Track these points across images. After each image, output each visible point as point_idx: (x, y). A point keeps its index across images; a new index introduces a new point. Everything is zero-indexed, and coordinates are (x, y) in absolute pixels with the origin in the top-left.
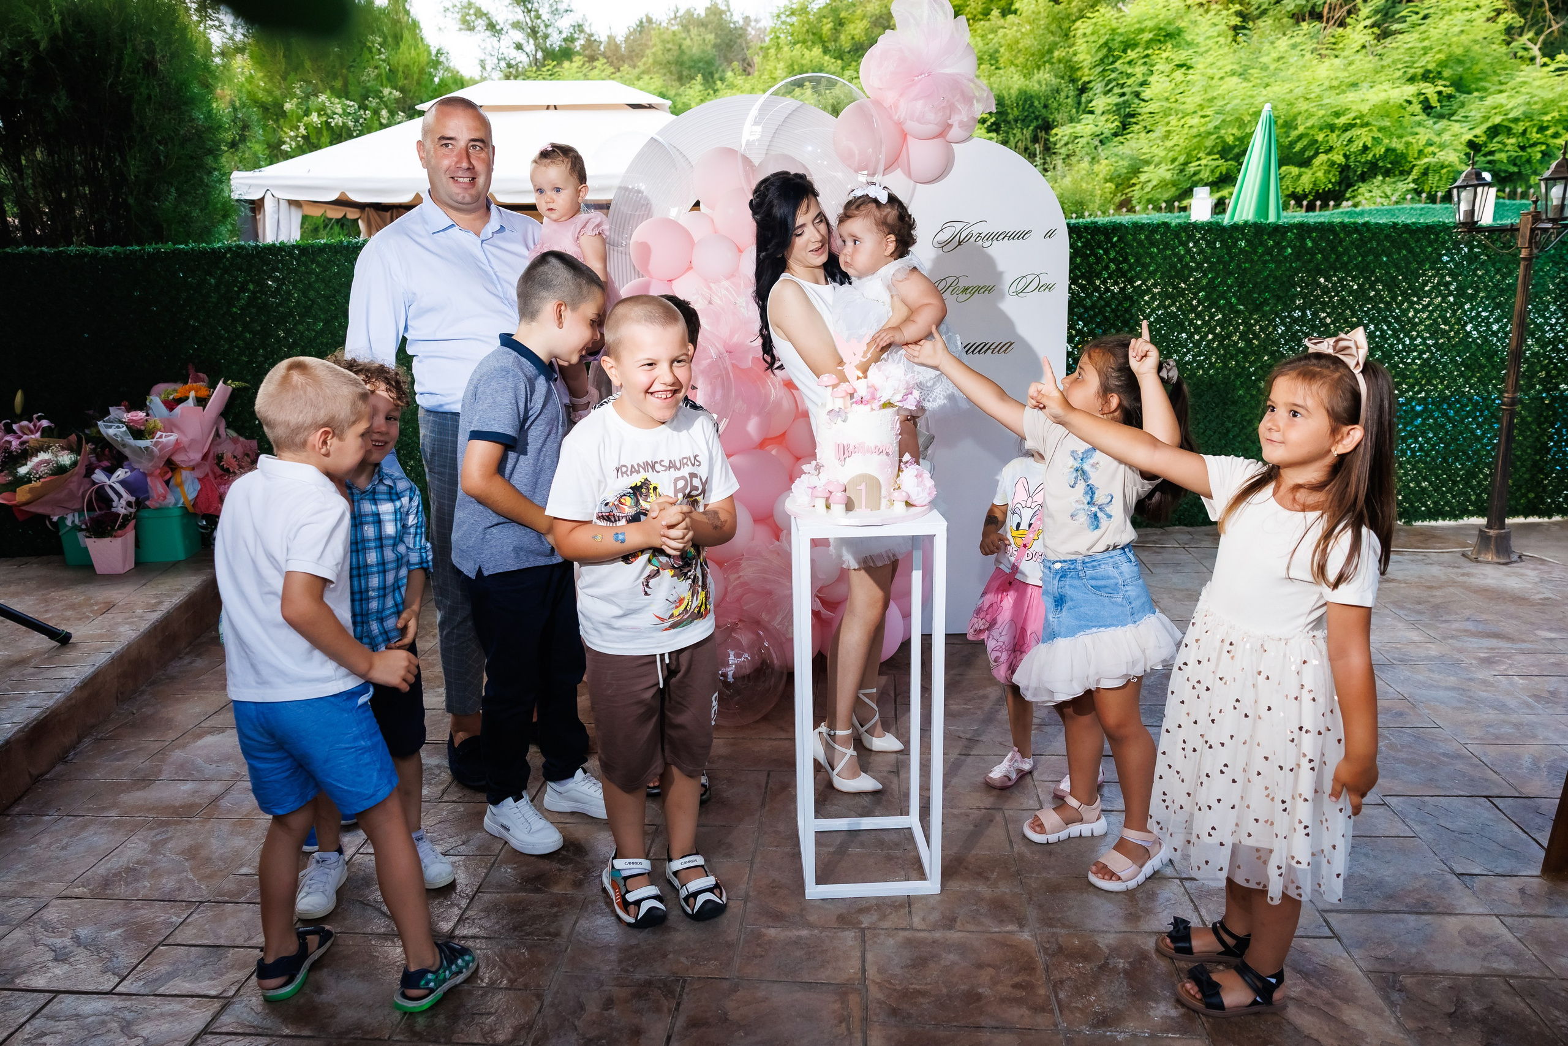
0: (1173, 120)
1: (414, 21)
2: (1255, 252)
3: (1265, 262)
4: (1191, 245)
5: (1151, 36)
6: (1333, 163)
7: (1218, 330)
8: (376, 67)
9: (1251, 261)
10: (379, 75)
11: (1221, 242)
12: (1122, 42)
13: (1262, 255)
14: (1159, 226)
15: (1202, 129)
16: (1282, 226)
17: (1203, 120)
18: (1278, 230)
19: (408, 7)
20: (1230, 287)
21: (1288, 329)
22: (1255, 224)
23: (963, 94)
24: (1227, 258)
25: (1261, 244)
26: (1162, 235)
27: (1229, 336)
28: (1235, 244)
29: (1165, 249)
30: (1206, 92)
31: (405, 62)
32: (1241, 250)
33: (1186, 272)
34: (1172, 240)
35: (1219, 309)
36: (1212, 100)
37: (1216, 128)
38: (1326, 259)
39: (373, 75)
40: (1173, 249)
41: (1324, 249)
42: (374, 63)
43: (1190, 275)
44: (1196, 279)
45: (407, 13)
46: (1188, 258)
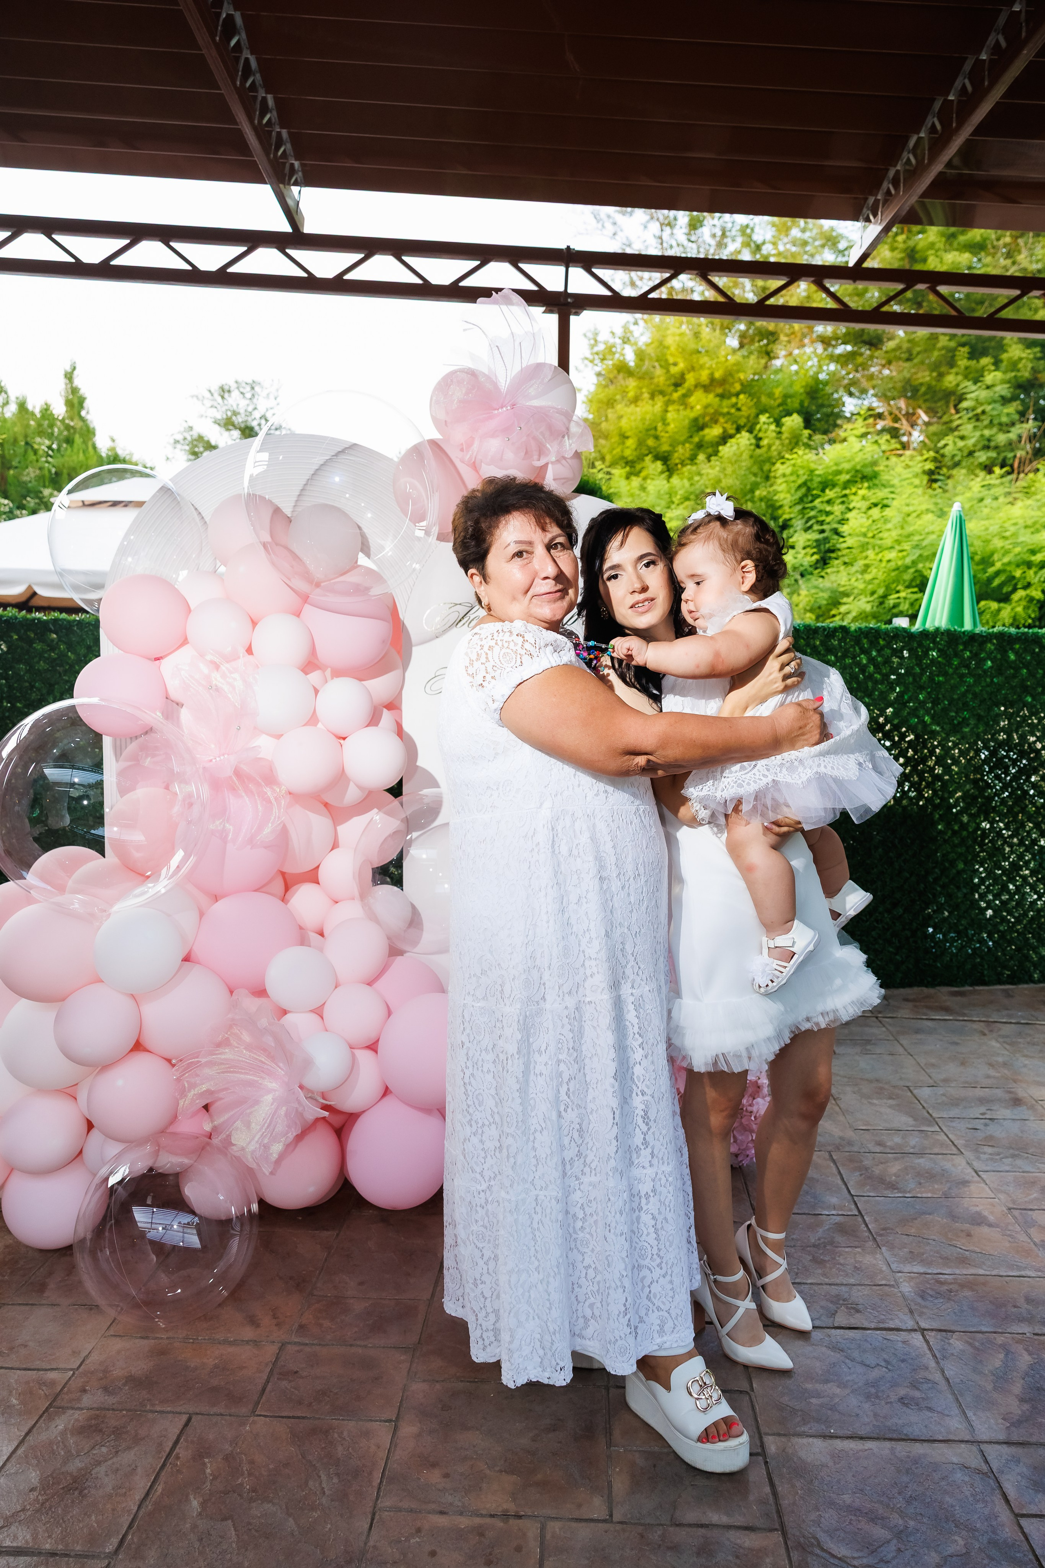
0: (871, 553)
1: (87, 427)
2: (950, 664)
3: (962, 676)
4: (874, 653)
5: (848, 477)
6: (1031, 599)
7: (910, 753)
8: (41, 469)
9: (945, 674)
10: (43, 477)
11: (909, 651)
12: (820, 483)
13: (957, 668)
14: (835, 630)
15: (900, 563)
16: (980, 635)
17: (900, 554)
18: (973, 639)
19: (83, 413)
20: (922, 704)
21: (993, 753)
22: (948, 632)
23: (550, 428)
24: (917, 670)
25: (956, 655)
26: (840, 640)
27: (924, 760)
28: (926, 654)
29: (845, 656)
30: (902, 528)
31: (71, 464)
32: (933, 661)
33: (870, 684)
34: (852, 646)
35: (912, 729)
36: (909, 536)
37: (914, 563)
38: (1032, 674)
39: (32, 475)
40: (854, 658)
41: (1030, 663)
42: (39, 464)
43: (874, 689)
44: (881, 693)
45: (83, 419)
46: (872, 668)
